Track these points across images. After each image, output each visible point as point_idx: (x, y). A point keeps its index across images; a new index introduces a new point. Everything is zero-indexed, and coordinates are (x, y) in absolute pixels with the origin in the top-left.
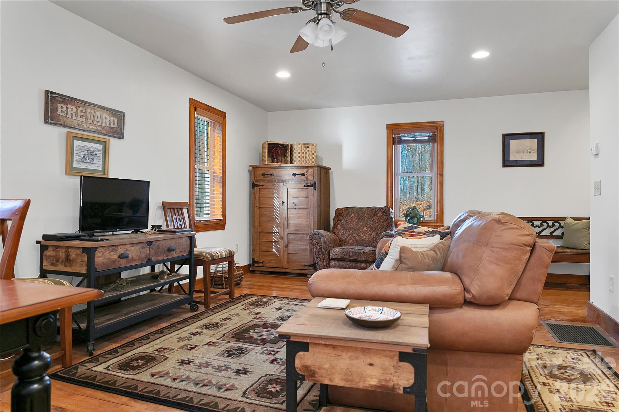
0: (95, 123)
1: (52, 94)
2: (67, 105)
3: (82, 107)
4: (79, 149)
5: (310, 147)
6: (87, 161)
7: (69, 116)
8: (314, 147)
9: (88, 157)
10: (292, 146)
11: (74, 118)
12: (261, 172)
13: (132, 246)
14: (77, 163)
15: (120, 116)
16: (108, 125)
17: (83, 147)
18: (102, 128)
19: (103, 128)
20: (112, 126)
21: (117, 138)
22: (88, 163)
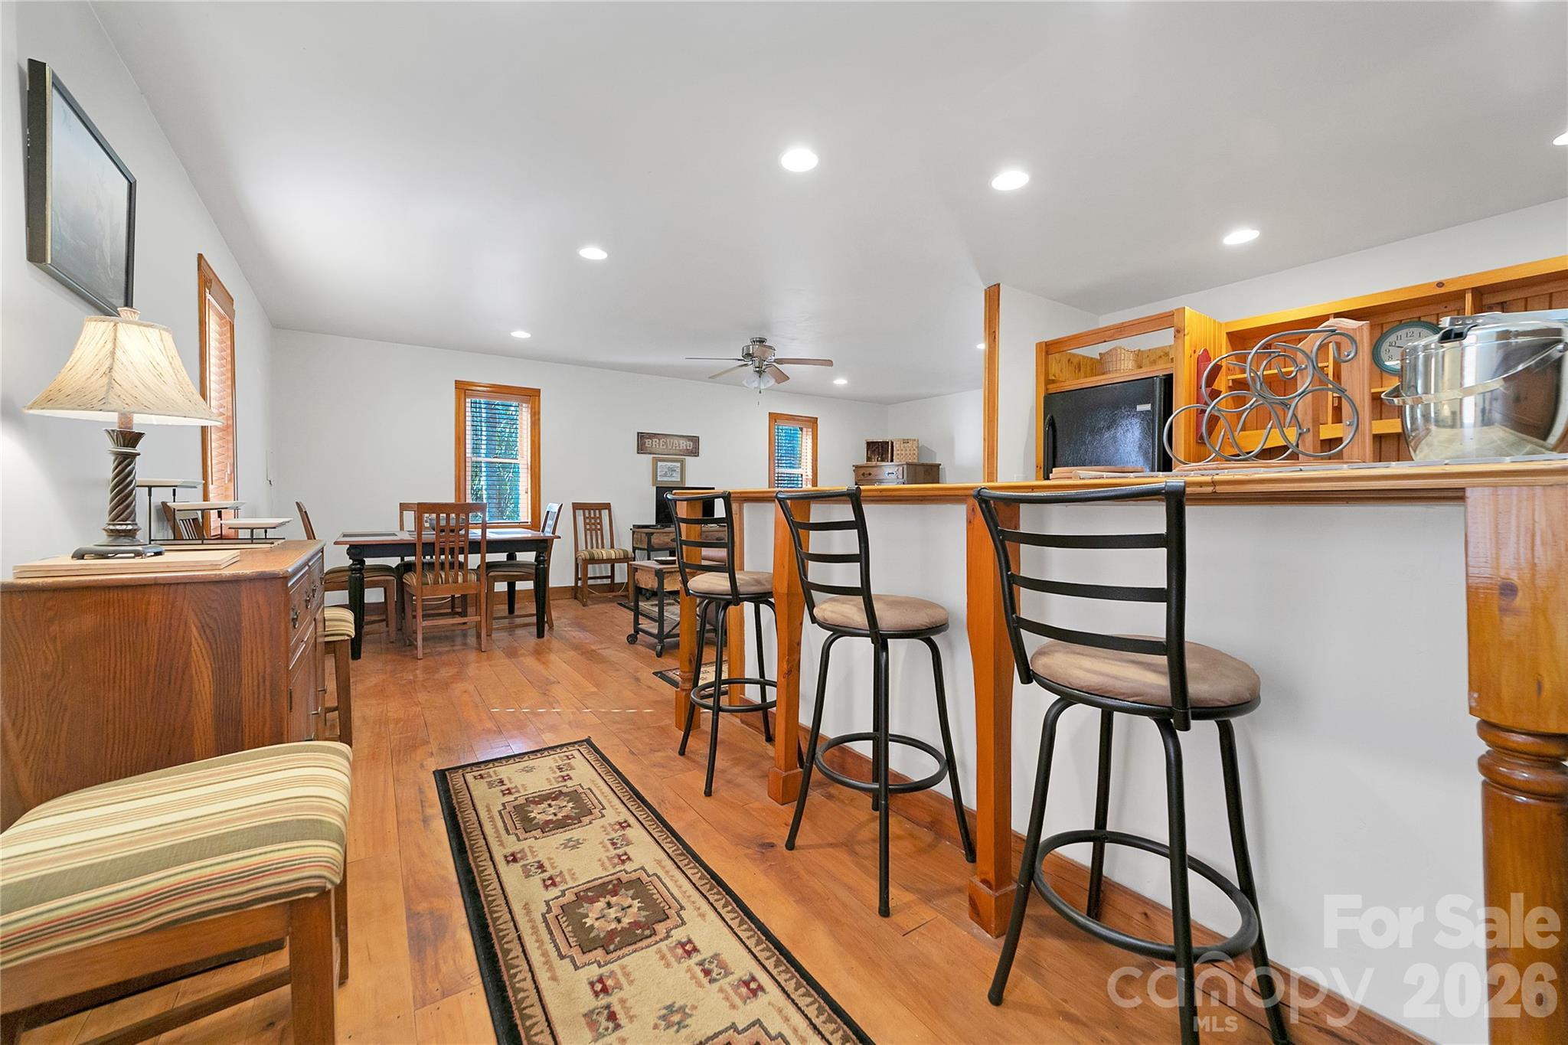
0: (675, 448)
3: (664, 439)
4: (662, 467)
5: (911, 442)
7: (654, 446)
8: (915, 442)
9: (668, 473)
10: (892, 443)
11: (658, 446)
12: (862, 471)
14: (660, 477)
15: (695, 440)
16: (685, 448)
17: (665, 466)
19: (680, 450)
20: (688, 448)
21: (693, 456)
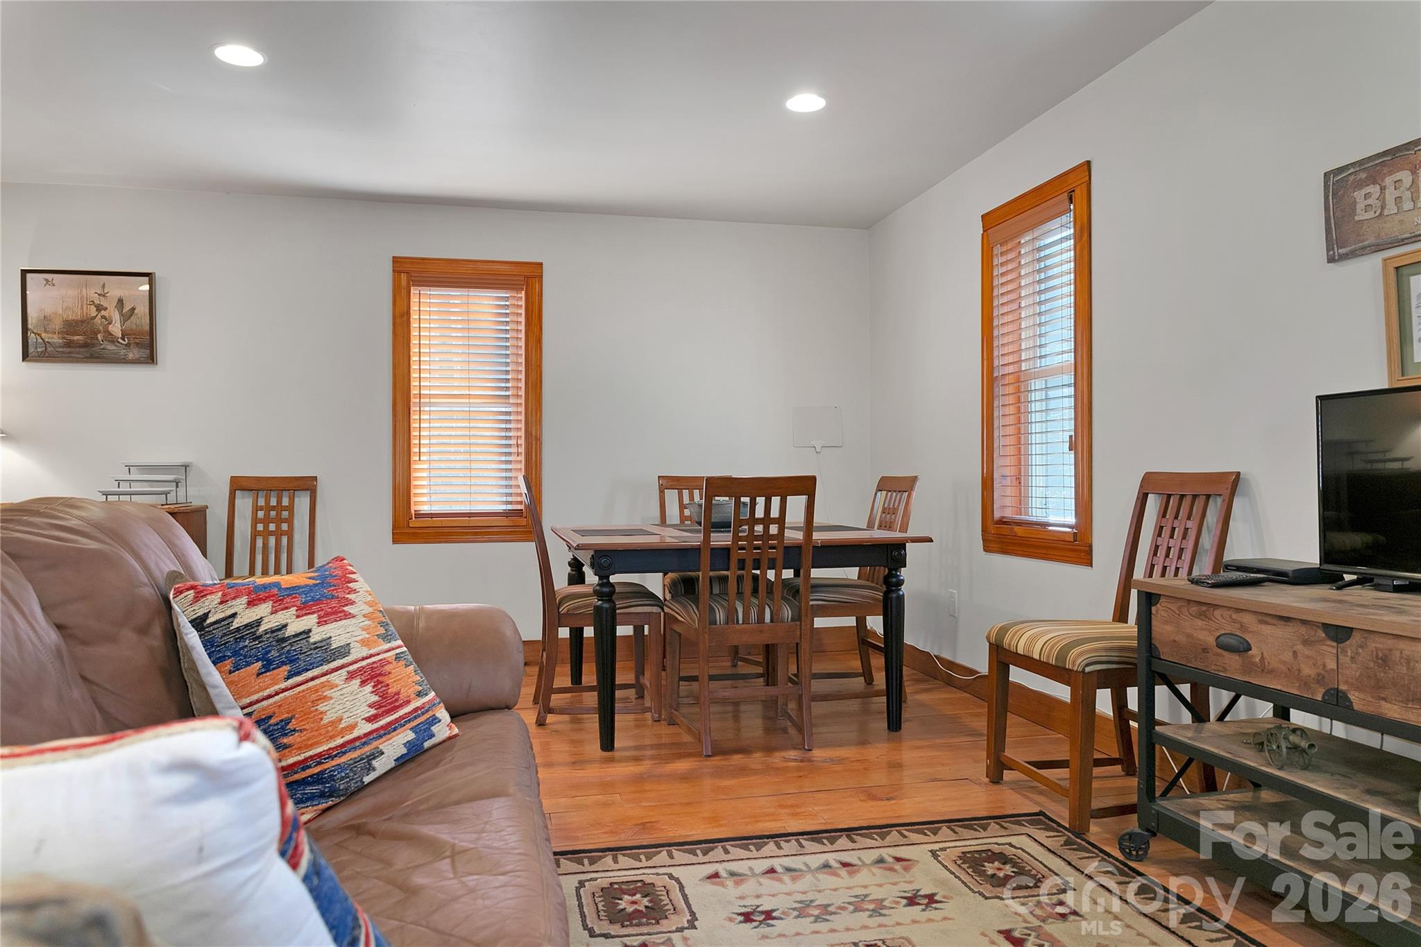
1: (1340, 173)
2: (1383, 180)
7: (1391, 209)
13: (1260, 622)
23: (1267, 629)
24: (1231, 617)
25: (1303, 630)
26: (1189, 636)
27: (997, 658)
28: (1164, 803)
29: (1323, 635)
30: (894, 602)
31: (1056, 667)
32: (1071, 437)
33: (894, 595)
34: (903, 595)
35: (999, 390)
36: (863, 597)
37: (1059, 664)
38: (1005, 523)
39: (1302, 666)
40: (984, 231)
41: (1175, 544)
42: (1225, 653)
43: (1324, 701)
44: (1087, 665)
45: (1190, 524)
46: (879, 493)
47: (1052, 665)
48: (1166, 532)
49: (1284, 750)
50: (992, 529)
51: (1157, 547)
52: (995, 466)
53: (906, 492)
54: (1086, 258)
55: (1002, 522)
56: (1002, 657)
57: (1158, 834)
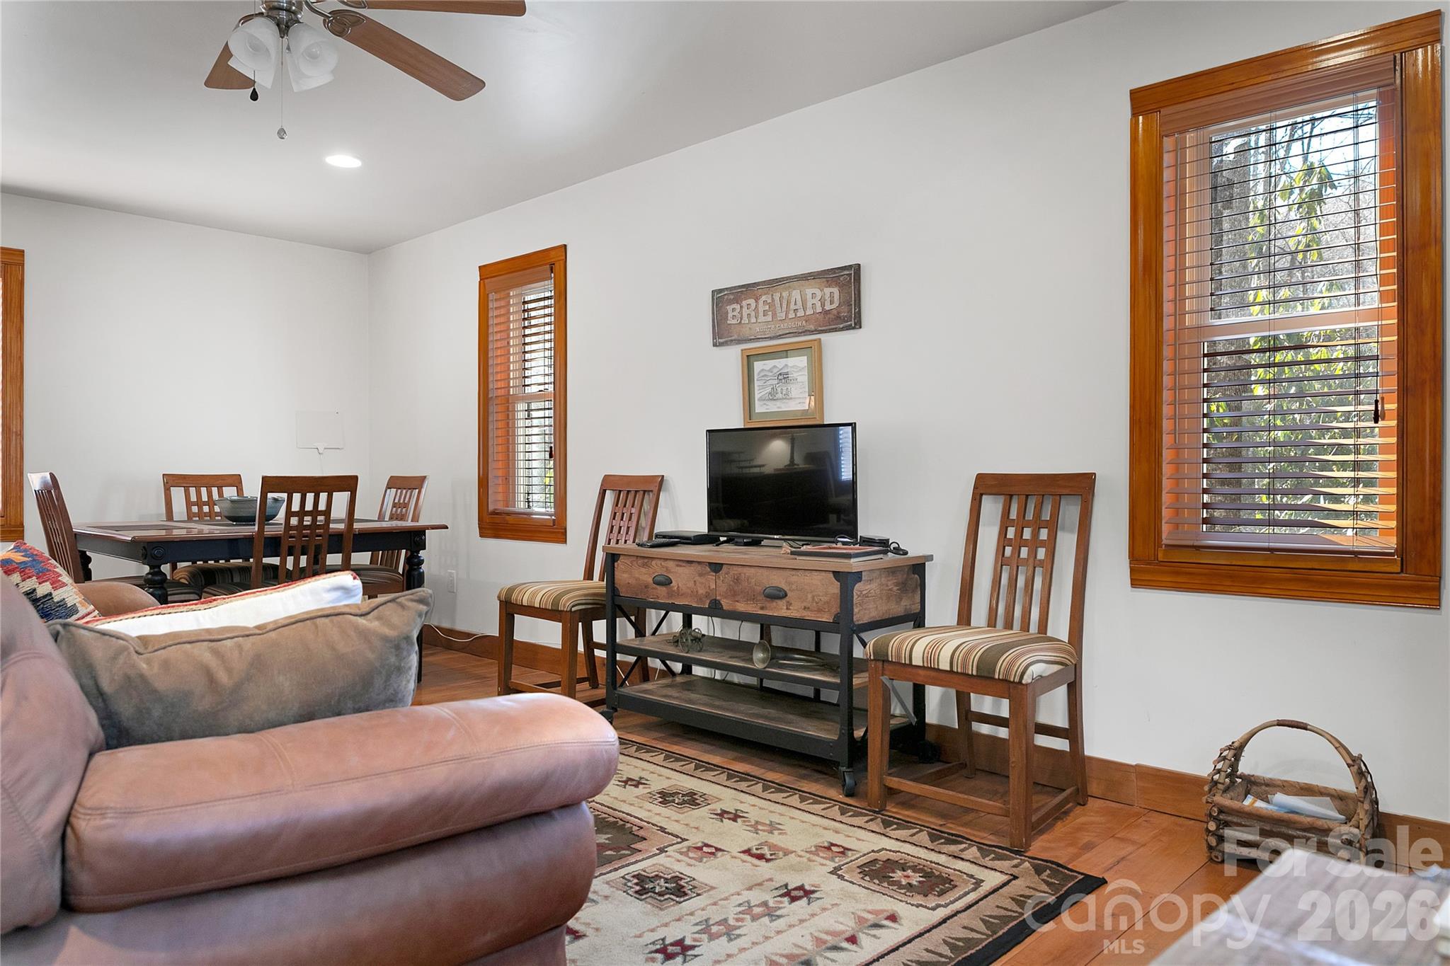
0: (792, 315)
1: (720, 293)
2: (741, 302)
3: (765, 294)
4: (763, 376)
6: (780, 395)
7: (745, 320)
9: (779, 389)
11: (753, 320)
13: (677, 566)
14: (762, 403)
15: (849, 278)
16: (821, 308)
17: (770, 371)
18: (806, 321)
19: (807, 319)
20: (828, 307)
21: (842, 329)
22: (780, 399)
23: (680, 570)
24: (661, 564)
25: (699, 568)
26: (637, 579)
27: (506, 611)
28: (622, 690)
29: (709, 569)
30: (416, 577)
31: (552, 610)
32: (551, 448)
33: (416, 573)
34: (423, 572)
35: (493, 408)
36: (381, 578)
37: (554, 608)
38: (497, 514)
39: (699, 588)
40: (481, 280)
41: (624, 524)
42: (658, 587)
43: (709, 607)
44: (573, 606)
45: (633, 510)
46: (388, 490)
47: (549, 610)
48: (618, 516)
49: (690, 641)
50: (487, 519)
51: (612, 527)
52: (489, 469)
53: (416, 489)
54: (563, 316)
55: (495, 513)
56: (510, 609)
57: (618, 709)
